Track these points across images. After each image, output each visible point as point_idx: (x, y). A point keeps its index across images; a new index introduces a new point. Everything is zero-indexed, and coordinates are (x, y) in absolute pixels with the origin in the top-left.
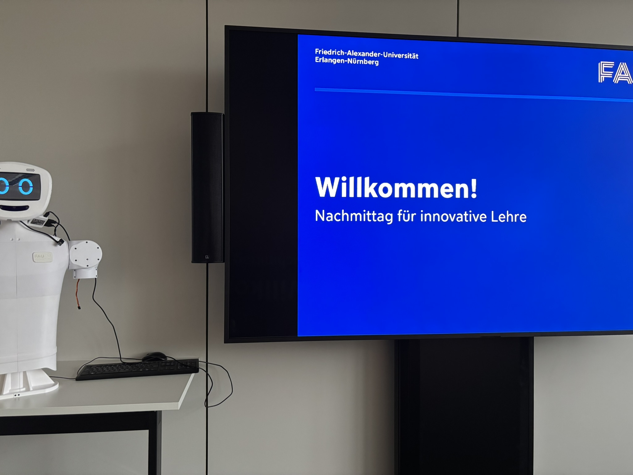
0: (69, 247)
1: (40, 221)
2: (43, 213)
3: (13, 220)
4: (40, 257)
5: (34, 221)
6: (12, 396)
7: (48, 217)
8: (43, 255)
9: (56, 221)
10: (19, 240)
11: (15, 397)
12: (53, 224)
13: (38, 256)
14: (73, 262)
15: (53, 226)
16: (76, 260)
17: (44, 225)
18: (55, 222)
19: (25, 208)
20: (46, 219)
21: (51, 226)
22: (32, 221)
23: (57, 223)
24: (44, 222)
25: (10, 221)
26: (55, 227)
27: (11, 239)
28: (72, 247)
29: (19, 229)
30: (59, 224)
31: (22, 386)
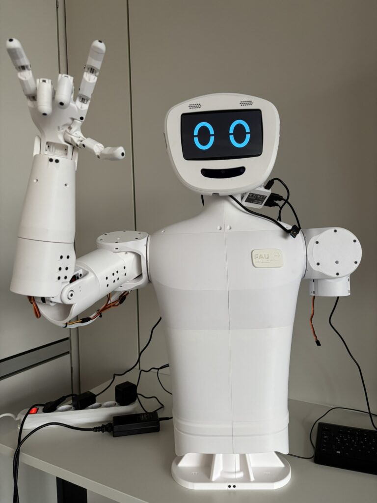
0: (306, 240)
1: (259, 197)
2: (265, 183)
3: (221, 194)
4: (262, 257)
5: (250, 197)
6: (224, 487)
7: (270, 189)
8: (268, 255)
9: (282, 197)
10: (230, 229)
11: (229, 489)
12: (277, 202)
13: (260, 255)
14: (314, 267)
15: (277, 205)
16: (318, 264)
17: (265, 205)
18: (280, 198)
19: (239, 171)
20: (268, 193)
21: (274, 206)
22: (248, 198)
23: (284, 200)
24: (264, 197)
25: (217, 197)
26: (280, 207)
27: (219, 228)
28: (312, 239)
29: (230, 212)
30: (286, 201)
31: (238, 468)
